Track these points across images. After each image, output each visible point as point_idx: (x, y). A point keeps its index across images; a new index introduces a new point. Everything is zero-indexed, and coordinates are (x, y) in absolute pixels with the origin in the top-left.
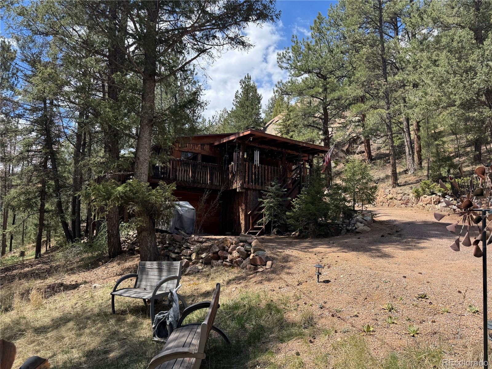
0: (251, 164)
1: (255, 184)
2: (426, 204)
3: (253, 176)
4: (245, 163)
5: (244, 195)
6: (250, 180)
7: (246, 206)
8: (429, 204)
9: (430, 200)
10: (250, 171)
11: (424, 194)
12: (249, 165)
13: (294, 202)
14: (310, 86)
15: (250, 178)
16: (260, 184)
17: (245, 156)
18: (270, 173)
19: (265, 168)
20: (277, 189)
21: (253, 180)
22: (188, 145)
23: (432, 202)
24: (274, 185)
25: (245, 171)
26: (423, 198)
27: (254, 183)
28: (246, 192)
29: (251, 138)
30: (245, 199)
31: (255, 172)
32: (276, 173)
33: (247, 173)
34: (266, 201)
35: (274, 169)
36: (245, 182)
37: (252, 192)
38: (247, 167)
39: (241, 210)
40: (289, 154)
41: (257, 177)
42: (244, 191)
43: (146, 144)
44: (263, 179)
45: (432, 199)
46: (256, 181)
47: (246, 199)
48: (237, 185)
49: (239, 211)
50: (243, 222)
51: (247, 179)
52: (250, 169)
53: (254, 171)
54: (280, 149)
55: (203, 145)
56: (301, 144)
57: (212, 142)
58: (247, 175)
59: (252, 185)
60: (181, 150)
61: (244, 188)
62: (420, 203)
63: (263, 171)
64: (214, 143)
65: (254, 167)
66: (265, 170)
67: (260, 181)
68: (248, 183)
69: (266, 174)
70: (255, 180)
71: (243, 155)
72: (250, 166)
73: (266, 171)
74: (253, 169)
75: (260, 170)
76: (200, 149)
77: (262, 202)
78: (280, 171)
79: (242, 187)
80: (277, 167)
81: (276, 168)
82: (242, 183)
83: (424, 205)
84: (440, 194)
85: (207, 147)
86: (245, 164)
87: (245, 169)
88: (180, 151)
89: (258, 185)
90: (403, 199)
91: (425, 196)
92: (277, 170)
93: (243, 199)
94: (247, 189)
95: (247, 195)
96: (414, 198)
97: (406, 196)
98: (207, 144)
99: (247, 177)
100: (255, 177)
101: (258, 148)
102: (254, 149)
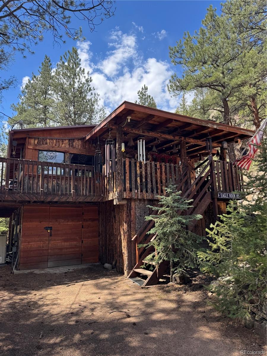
0: (133, 161)
1: (141, 191)
3: (138, 179)
4: (123, 160)
5: (125, 209)
6: (133, 186)
7: (129, 226)
10: (133, 171)
12: (130, 163)
13: (212, 229)
15: (133, 182)
16: (149, 191)
17: (123, 149)
18: (164, 174)
19: (156, 165)
20: (175, 201)
21: (139, 185)
22: (48, 141)
24: (171, 193)
25: (125, 173)
27: (139, 190)
28: (127, 204)
30: (127, 216)
31: (141, 172)
32: (173, 173)
33: (128, 175)
34: (158, 221)
35: (170, 166)
36: (125, 190)
37: (137, 203)
38: (127, 166)
39: (122, 233)
41: (144, 180)
42: (124, 202)
46: (144, 187)
47: (129, 215)
48: (113, 196)
49: (120, 233)
50: (125, 251)
51: (128, 185)
52: (133, 168)
53: (138, 172)
54: (177, 138)
55: (71, 140)
57: (84, 137)
58: (127, 178)
59: (136, 193)
60: (37, 148)
61: (124, 199)
63: (153, 171)
64: (86, 137)
65: (138, 165)
66: (156, 168)
67: (149, 186)
68: (131, 190)
69: (158, 174)
70: (141, 184)
72: (133, 164)
73: (158, 171)
74: (138, 169)
75: (149, 169)
76: (67, 146)
77: (151, 224)
78: (179, 170)
79: (120, 198)
80: (175, 163)
81: (172, 165)
82: (120, 191)
85: (78, 144)
86: (125, 161)
87: (125, 170)
88: (35, 149)
89: (147, 192)
92: (175, 167)
93: (125, 216)
94: (130, 200)
95: (129, 208)
98: (79, 139)
99: (128, 182)
100: (141, 181)
101: (143, 136)
102: (136, 138)
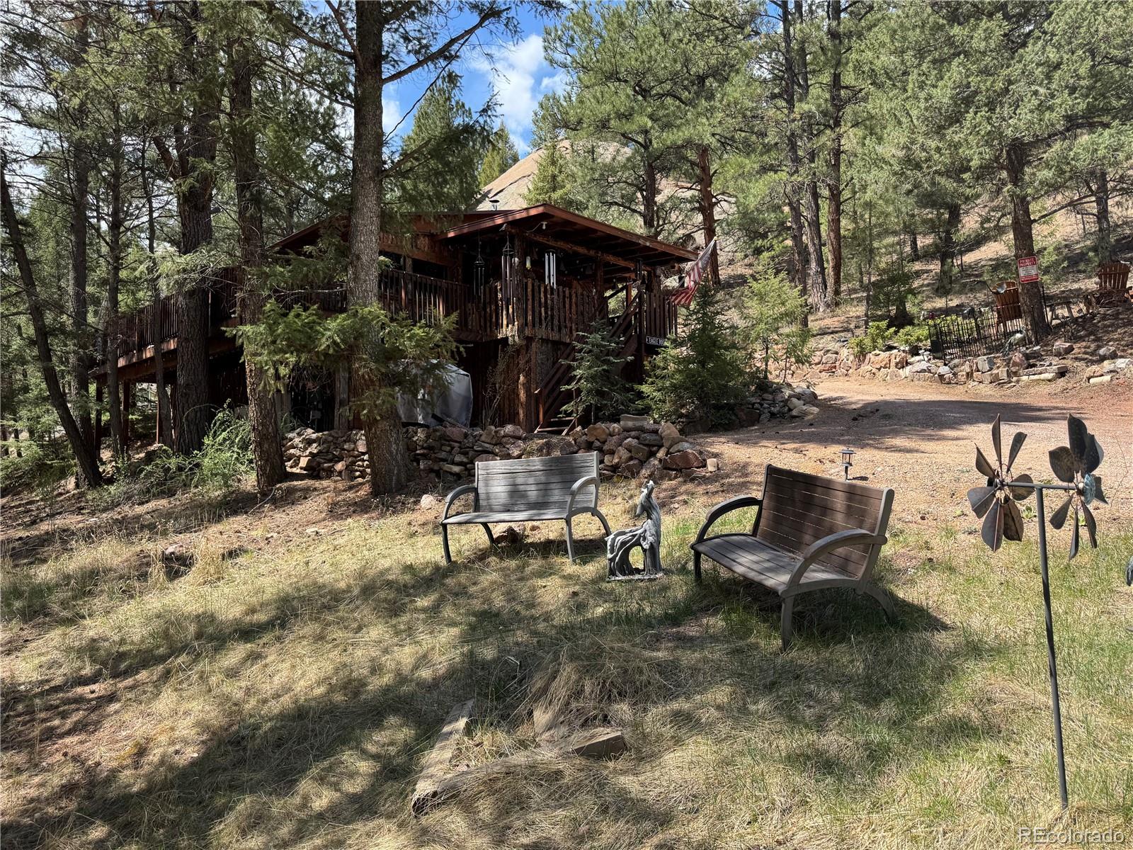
0: (537, 283)
1: (546, 328)
2: (879, 369)
3: (543, 310)
5: (523, 352)
6: (537, 320)
7: (529, 377)
8: (885, 367)
9: (887, 360)
10: (537, 298)
11: (875, 348)
12: (533, 285)
14: (622, 110)
15: (537, 314)
16: (556, 329)
17: (528, 265)
18: (574, 306)
19: (564, 292)
21: (543, 318)
23: (893, 364)
25: (527, 300)
26: (873, 358)
27: (544, 326)
28: (528, 345)
29: (545, 223)
31: (546, 301)
33: (530, 302)
36: (526, 324)
37: (539, 345)
38: (529, 290)
40: (607, 264)
41: (549, 313)
42: (524, 342)
43: (372, 224)
44: (562, 320)
45: (893, 357)
46: (549, 322)
47: (528, 361)
48: (509, 331)
50: (521, 411)
51: (530, 318)
52: (536, 294)
53: (543, 300)
54: (592, 253)
56: (641, 242)
58: (530, 307)
59: (539, 331)
61: (524, 337)
62: (866, 367)
63: (561, 299)
65: (542, 289)
66: (564, 296)
67: (556, 322)
68: (534, 326)
69: (567, 306)
70: (546, 320)
71: (523, 263)
72: (536, 288)
73: (567, 301)
74: (542, 295)
75: (555, 297)
79: (520, 334)
81: (585, 293)
82: (520, 325)
83: (874, 370)
84: (907, 349)
87: (527, 296)
89: (552, 330)
90: (824, 360)
91: (877, 352)
92: (588, 297)
94: (529, 340)
95: (529, 352)
96: (852, 358)
97: (829, 355)
98: (426, 236)
99: (530, 313)
100: (546, 313)
101: (553, 248)
102: (544, 249)
